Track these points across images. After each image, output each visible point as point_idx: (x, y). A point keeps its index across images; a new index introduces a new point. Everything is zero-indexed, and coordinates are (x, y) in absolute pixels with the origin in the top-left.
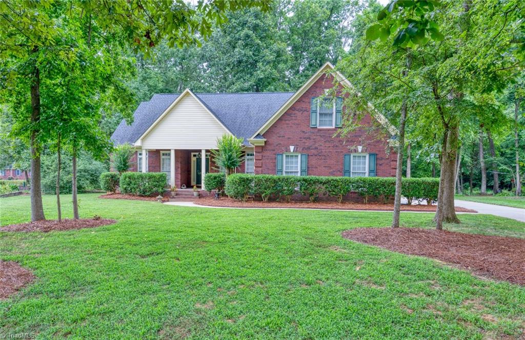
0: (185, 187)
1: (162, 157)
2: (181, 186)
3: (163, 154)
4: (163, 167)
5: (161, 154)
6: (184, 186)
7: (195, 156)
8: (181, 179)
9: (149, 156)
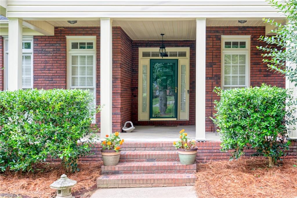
0: (133, 127)
1: (71, 52)
2: (122, 125)
3: (75, 46)
4: (73, 79)
5: (69, 46)
6: (129, 126)
7: (145, 55)
8: (121, 108)
9: (35, 50)
